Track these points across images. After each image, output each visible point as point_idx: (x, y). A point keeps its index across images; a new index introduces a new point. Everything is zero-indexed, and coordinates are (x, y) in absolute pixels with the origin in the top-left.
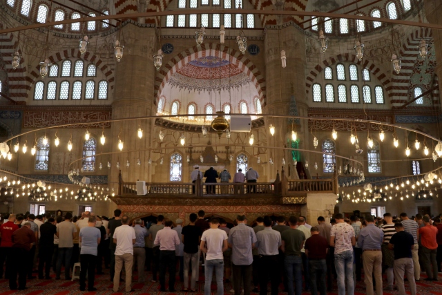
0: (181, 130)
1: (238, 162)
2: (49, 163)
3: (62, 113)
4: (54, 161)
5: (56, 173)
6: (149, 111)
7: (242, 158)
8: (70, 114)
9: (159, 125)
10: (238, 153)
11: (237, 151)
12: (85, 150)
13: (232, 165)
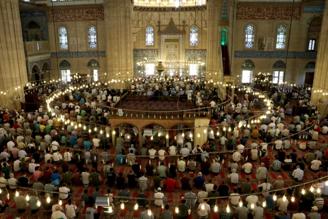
0: (152, 11)
1: (191, 32)
2: (68, 43)
3: (71, 11)
4: (71, 43)
5: (74, 51)
6: (128, 9)
7: (194, 29)
8: (77, 11)
9: (136, 10)
10: (191, 26)
11: (190, 24)
12: (90, 35)
13: (187, 34)
